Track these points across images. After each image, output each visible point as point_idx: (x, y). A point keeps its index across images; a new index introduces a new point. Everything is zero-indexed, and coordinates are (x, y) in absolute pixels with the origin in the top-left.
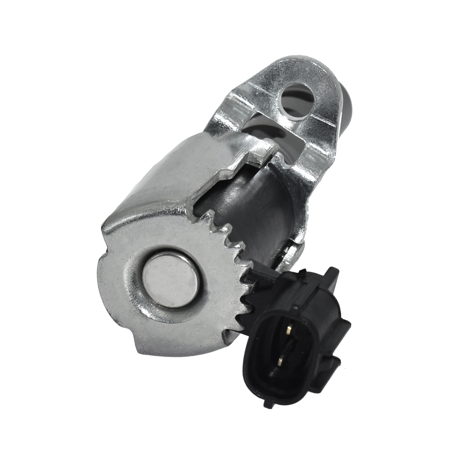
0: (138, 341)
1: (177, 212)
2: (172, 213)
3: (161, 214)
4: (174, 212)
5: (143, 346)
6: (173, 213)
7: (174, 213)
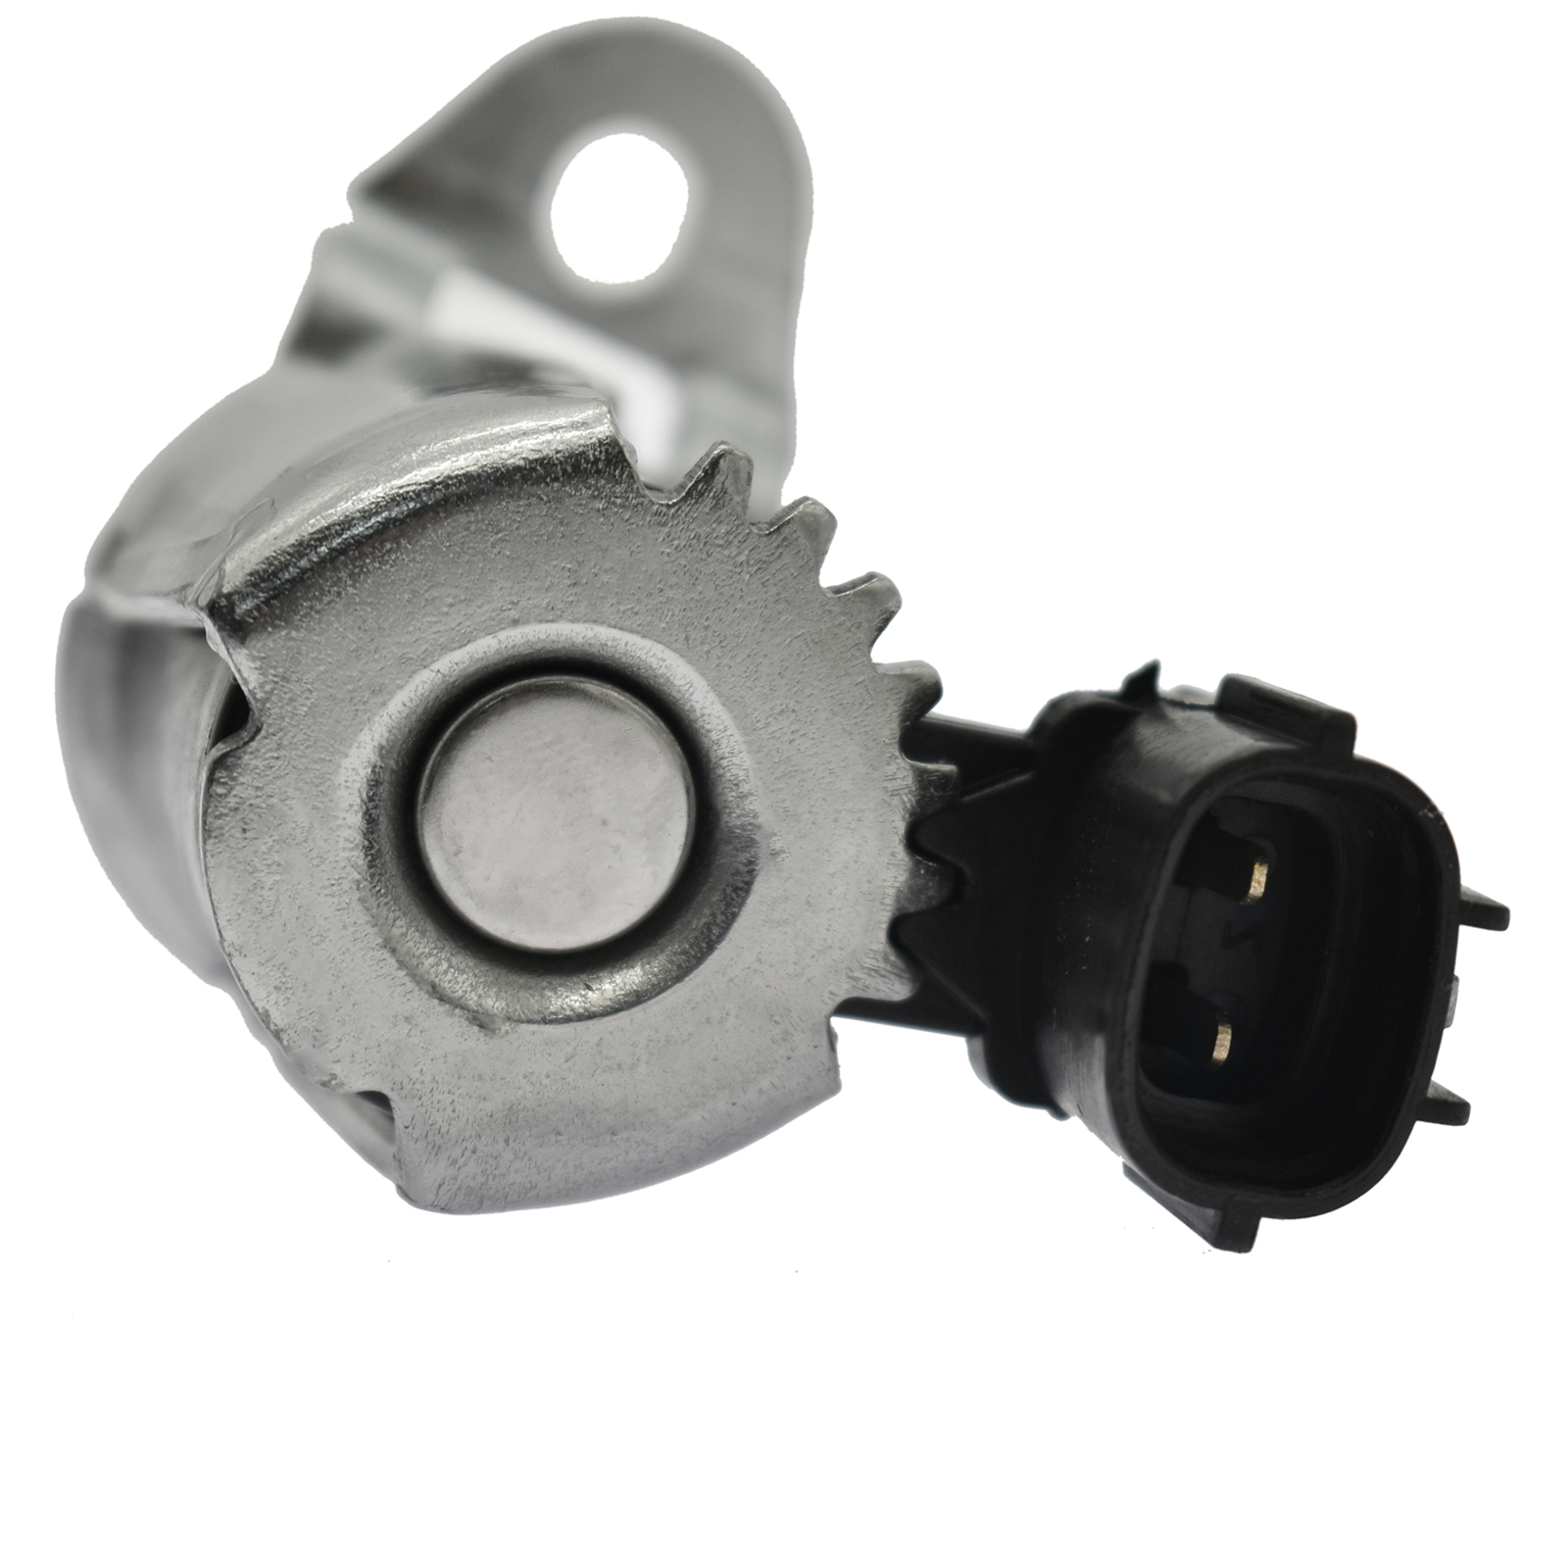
0: (430, 1138)
1: (587, 461)
2: (565, 471)
3: (509, 486)
4: (573, 466)
5: (455, 1162)
6: (569, 469)
7: (574, 471)
